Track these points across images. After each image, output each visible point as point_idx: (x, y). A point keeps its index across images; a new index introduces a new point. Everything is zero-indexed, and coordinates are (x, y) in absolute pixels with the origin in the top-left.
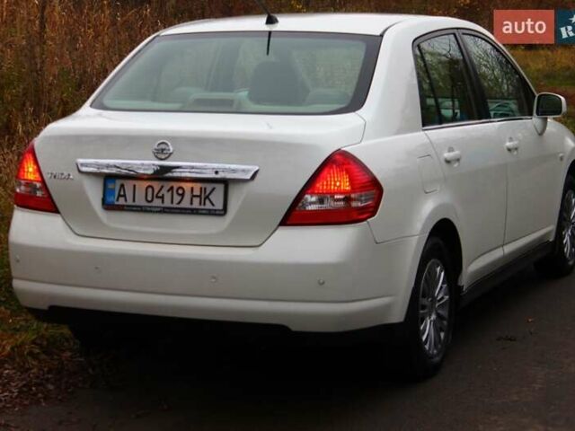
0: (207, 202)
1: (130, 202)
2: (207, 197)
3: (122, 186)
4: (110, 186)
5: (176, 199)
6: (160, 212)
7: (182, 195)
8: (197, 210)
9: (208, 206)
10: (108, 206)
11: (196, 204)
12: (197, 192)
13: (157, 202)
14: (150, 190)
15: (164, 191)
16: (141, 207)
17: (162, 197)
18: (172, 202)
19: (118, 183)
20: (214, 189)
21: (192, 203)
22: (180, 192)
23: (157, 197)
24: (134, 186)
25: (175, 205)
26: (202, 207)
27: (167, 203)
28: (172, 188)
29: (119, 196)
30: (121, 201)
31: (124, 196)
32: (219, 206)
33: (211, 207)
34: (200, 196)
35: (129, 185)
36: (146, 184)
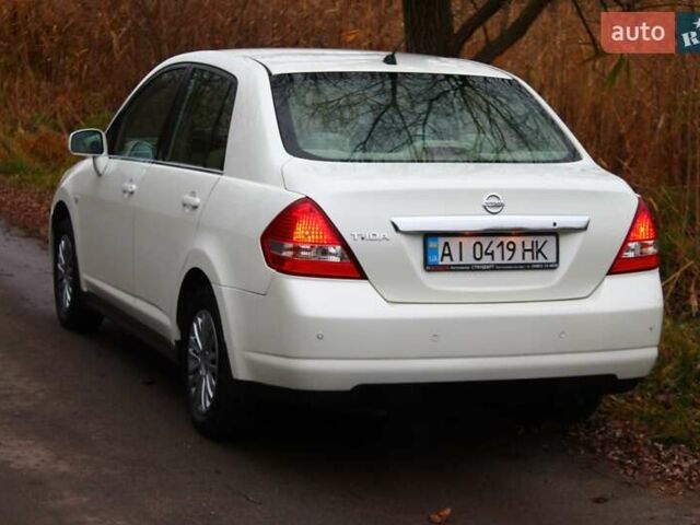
0: (540, 255)
1: (456, 261)
2: (539, 251)
3: (447, 244)
4: (432, 244)
5: (508, 254)
6: (491, 269)
7: (513, 250)
8: (531, 264)
9: (541, 259)
10: (430, 267)
11: (528, 258)
12: (528, 247)
13: (487, 260)
14: (478, 247)
15: (493, 248)
16: (470, 265)
17: (492, 254)
18: (503, 258)
19: (442, 241)
20: (545, 242)
21: (524, 258)
22: (511, 247)
23: (486, 254)
24: (461, 243)
25: (506, 262)
26: (535, 261)
27: (498, 260)
28: (502, 243)
29: (444, 255)
30: (447, 261)
31: (450, 255)
32: (552, 259)
33: (544, 261)
34: (531, 250)
35: (454, 243)
36: (474, 240)
